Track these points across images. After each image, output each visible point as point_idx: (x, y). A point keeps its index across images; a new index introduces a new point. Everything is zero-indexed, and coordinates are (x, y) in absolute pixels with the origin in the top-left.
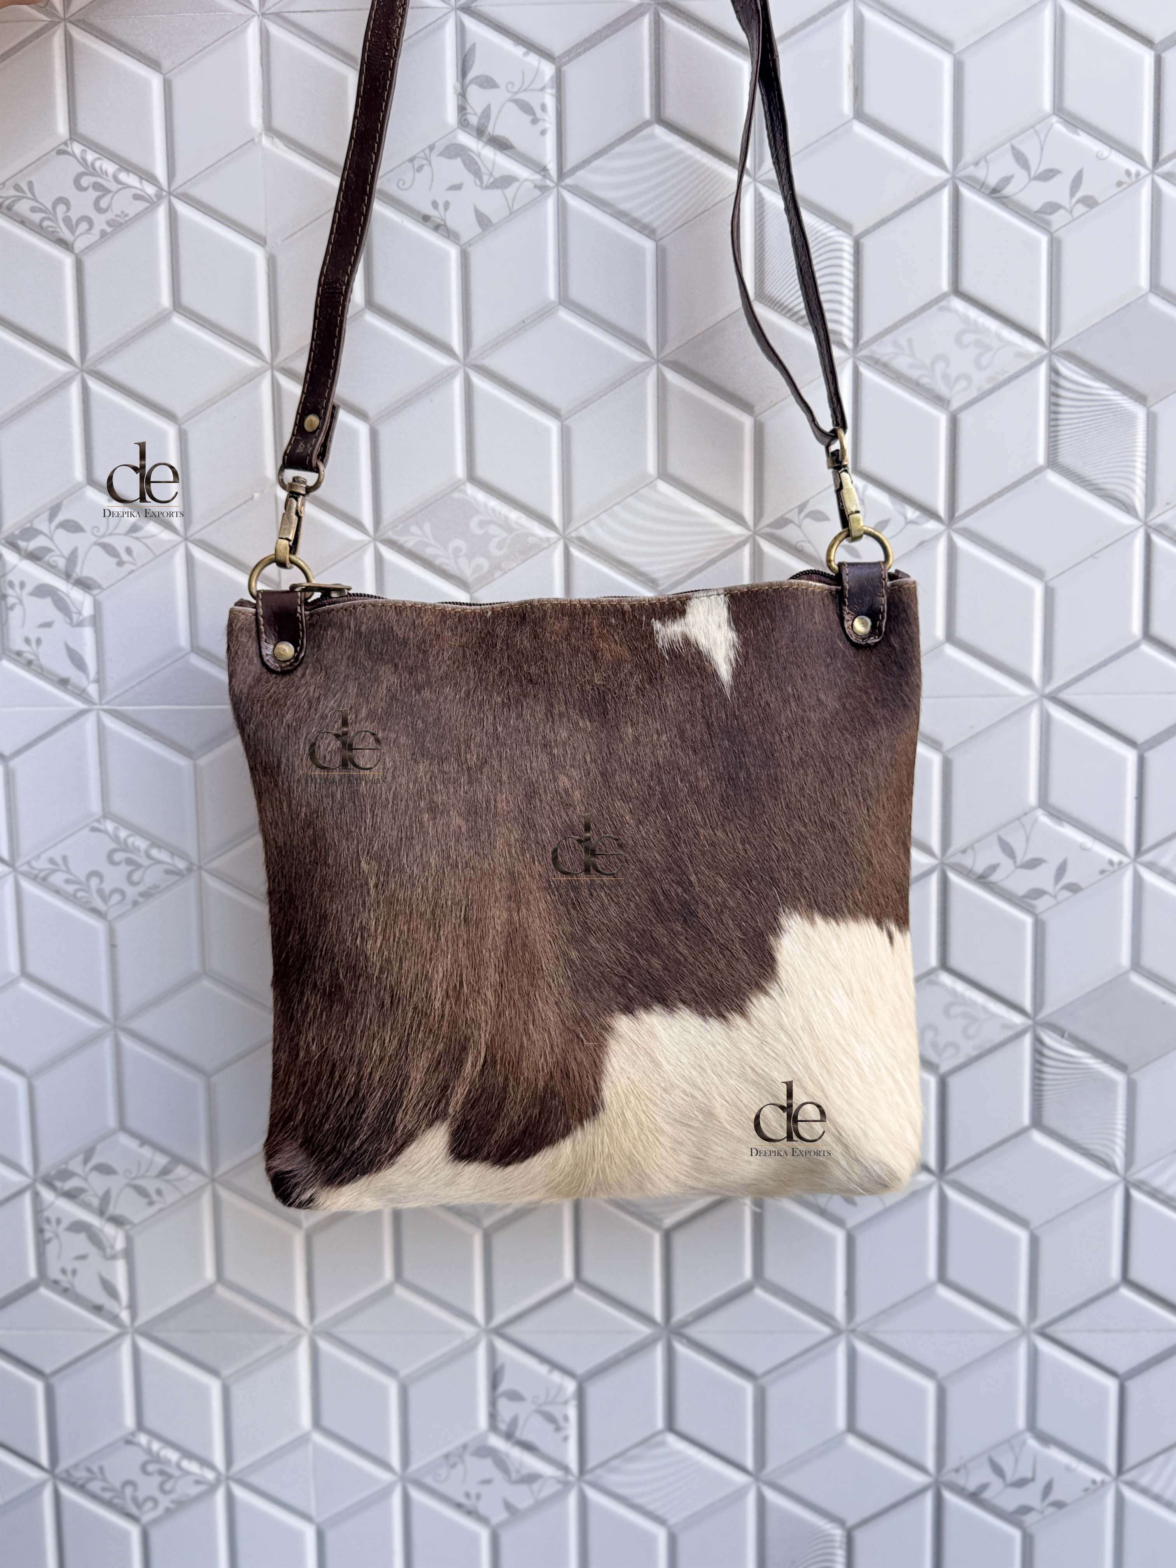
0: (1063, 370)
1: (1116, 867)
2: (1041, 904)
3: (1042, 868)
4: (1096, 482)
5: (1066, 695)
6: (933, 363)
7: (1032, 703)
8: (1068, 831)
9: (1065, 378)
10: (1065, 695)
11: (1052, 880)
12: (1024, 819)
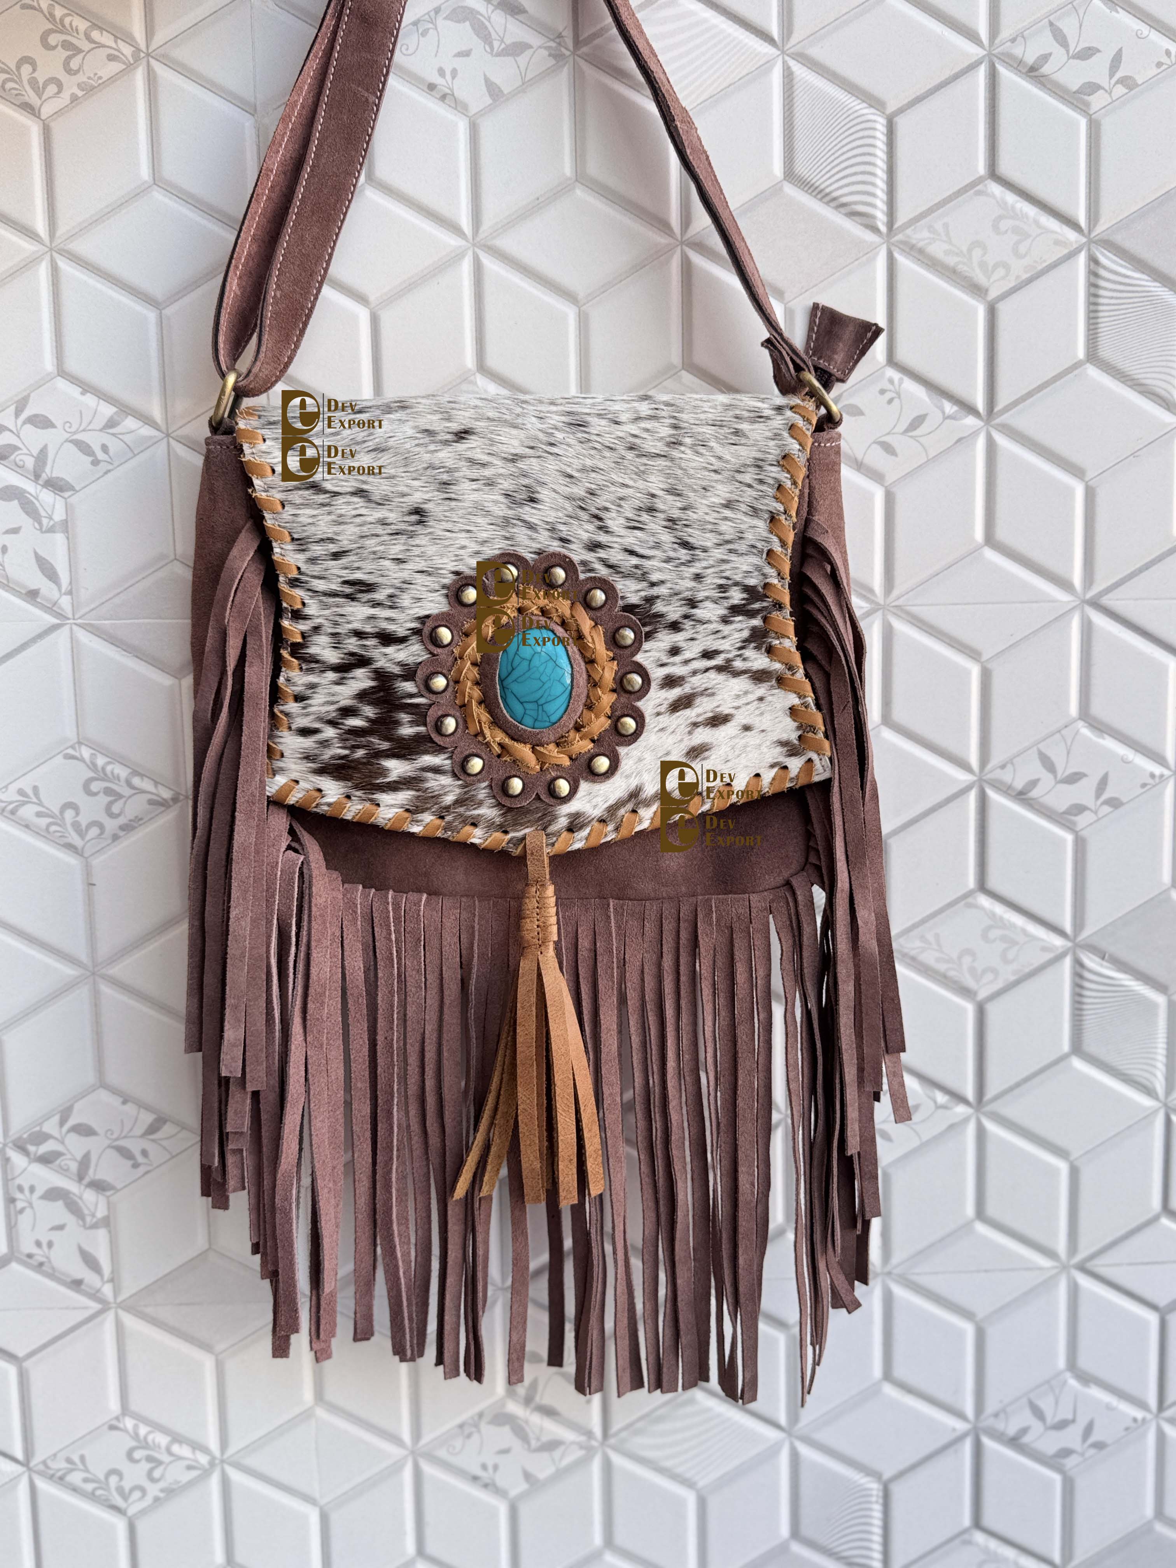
0: (1103, 260)
9: (1105, 268)
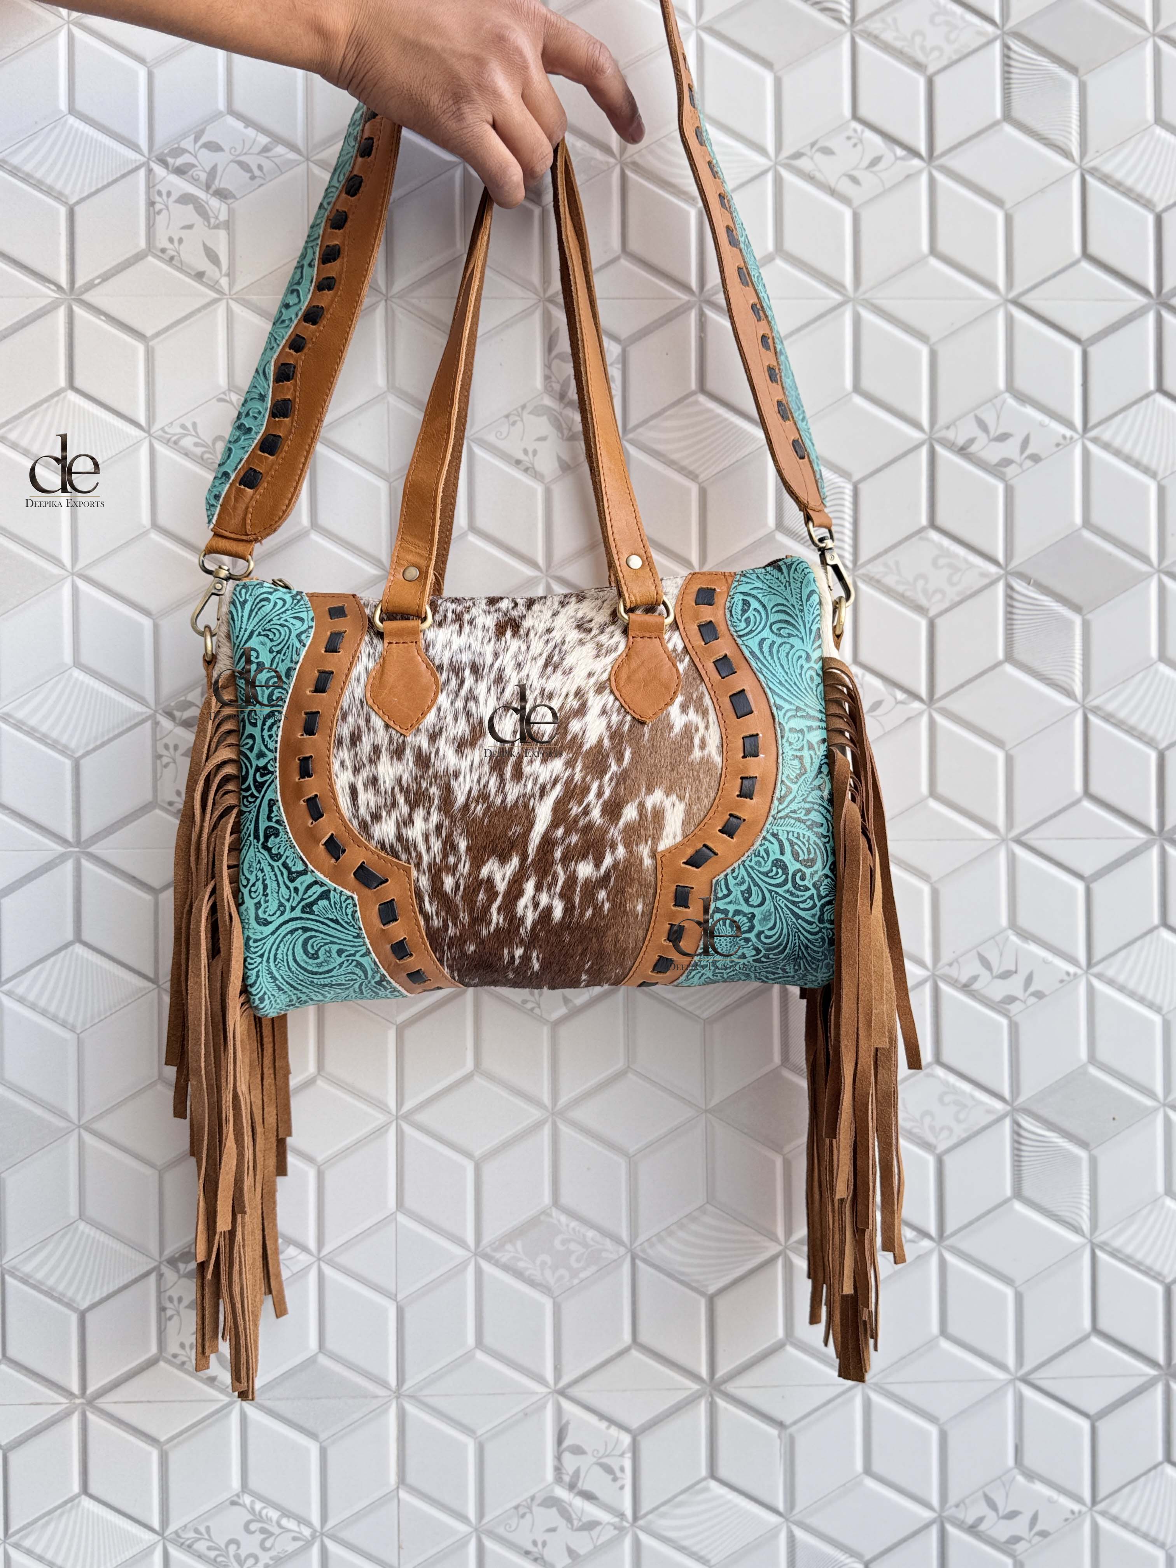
1: (1068, 441)
2: (1010, 471)
3: (1010, 441)
4: (1041, 132)
5: (1026, 300)
6: (913, 38)
7: (998, 306)
8: (1029, 411)
10: (1024, 300)
11: (1017, 450)
12: (995, 401)
